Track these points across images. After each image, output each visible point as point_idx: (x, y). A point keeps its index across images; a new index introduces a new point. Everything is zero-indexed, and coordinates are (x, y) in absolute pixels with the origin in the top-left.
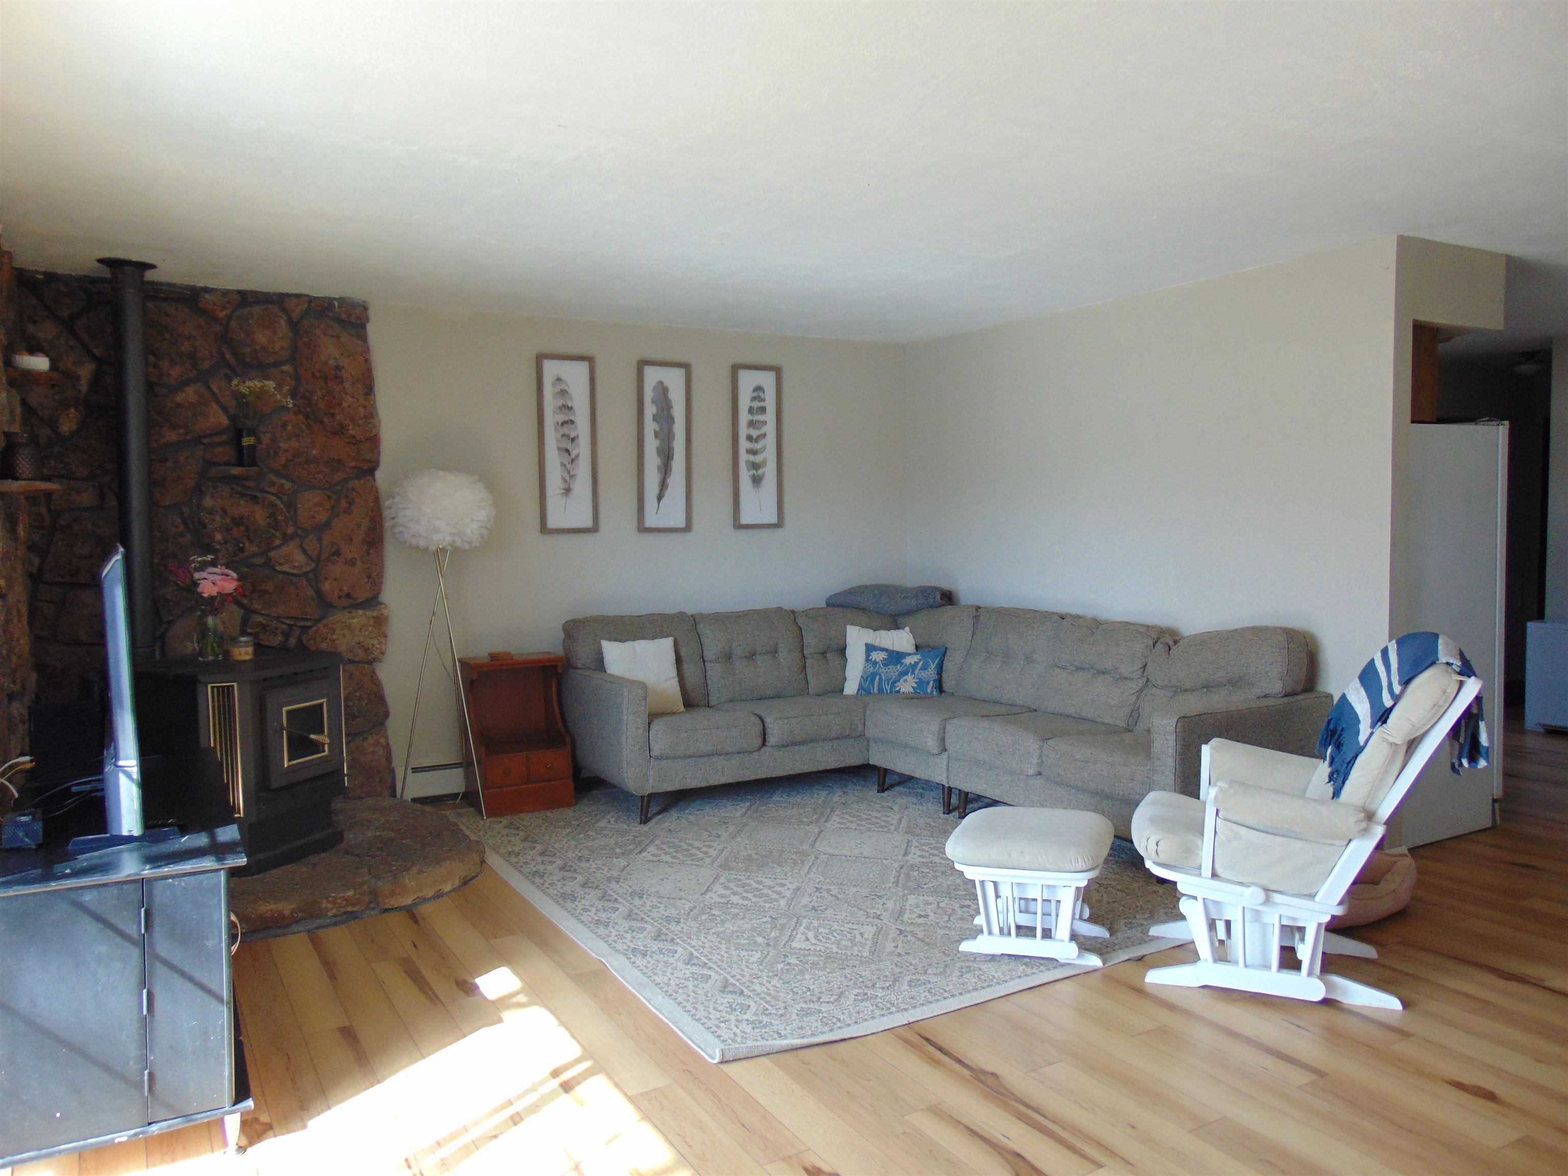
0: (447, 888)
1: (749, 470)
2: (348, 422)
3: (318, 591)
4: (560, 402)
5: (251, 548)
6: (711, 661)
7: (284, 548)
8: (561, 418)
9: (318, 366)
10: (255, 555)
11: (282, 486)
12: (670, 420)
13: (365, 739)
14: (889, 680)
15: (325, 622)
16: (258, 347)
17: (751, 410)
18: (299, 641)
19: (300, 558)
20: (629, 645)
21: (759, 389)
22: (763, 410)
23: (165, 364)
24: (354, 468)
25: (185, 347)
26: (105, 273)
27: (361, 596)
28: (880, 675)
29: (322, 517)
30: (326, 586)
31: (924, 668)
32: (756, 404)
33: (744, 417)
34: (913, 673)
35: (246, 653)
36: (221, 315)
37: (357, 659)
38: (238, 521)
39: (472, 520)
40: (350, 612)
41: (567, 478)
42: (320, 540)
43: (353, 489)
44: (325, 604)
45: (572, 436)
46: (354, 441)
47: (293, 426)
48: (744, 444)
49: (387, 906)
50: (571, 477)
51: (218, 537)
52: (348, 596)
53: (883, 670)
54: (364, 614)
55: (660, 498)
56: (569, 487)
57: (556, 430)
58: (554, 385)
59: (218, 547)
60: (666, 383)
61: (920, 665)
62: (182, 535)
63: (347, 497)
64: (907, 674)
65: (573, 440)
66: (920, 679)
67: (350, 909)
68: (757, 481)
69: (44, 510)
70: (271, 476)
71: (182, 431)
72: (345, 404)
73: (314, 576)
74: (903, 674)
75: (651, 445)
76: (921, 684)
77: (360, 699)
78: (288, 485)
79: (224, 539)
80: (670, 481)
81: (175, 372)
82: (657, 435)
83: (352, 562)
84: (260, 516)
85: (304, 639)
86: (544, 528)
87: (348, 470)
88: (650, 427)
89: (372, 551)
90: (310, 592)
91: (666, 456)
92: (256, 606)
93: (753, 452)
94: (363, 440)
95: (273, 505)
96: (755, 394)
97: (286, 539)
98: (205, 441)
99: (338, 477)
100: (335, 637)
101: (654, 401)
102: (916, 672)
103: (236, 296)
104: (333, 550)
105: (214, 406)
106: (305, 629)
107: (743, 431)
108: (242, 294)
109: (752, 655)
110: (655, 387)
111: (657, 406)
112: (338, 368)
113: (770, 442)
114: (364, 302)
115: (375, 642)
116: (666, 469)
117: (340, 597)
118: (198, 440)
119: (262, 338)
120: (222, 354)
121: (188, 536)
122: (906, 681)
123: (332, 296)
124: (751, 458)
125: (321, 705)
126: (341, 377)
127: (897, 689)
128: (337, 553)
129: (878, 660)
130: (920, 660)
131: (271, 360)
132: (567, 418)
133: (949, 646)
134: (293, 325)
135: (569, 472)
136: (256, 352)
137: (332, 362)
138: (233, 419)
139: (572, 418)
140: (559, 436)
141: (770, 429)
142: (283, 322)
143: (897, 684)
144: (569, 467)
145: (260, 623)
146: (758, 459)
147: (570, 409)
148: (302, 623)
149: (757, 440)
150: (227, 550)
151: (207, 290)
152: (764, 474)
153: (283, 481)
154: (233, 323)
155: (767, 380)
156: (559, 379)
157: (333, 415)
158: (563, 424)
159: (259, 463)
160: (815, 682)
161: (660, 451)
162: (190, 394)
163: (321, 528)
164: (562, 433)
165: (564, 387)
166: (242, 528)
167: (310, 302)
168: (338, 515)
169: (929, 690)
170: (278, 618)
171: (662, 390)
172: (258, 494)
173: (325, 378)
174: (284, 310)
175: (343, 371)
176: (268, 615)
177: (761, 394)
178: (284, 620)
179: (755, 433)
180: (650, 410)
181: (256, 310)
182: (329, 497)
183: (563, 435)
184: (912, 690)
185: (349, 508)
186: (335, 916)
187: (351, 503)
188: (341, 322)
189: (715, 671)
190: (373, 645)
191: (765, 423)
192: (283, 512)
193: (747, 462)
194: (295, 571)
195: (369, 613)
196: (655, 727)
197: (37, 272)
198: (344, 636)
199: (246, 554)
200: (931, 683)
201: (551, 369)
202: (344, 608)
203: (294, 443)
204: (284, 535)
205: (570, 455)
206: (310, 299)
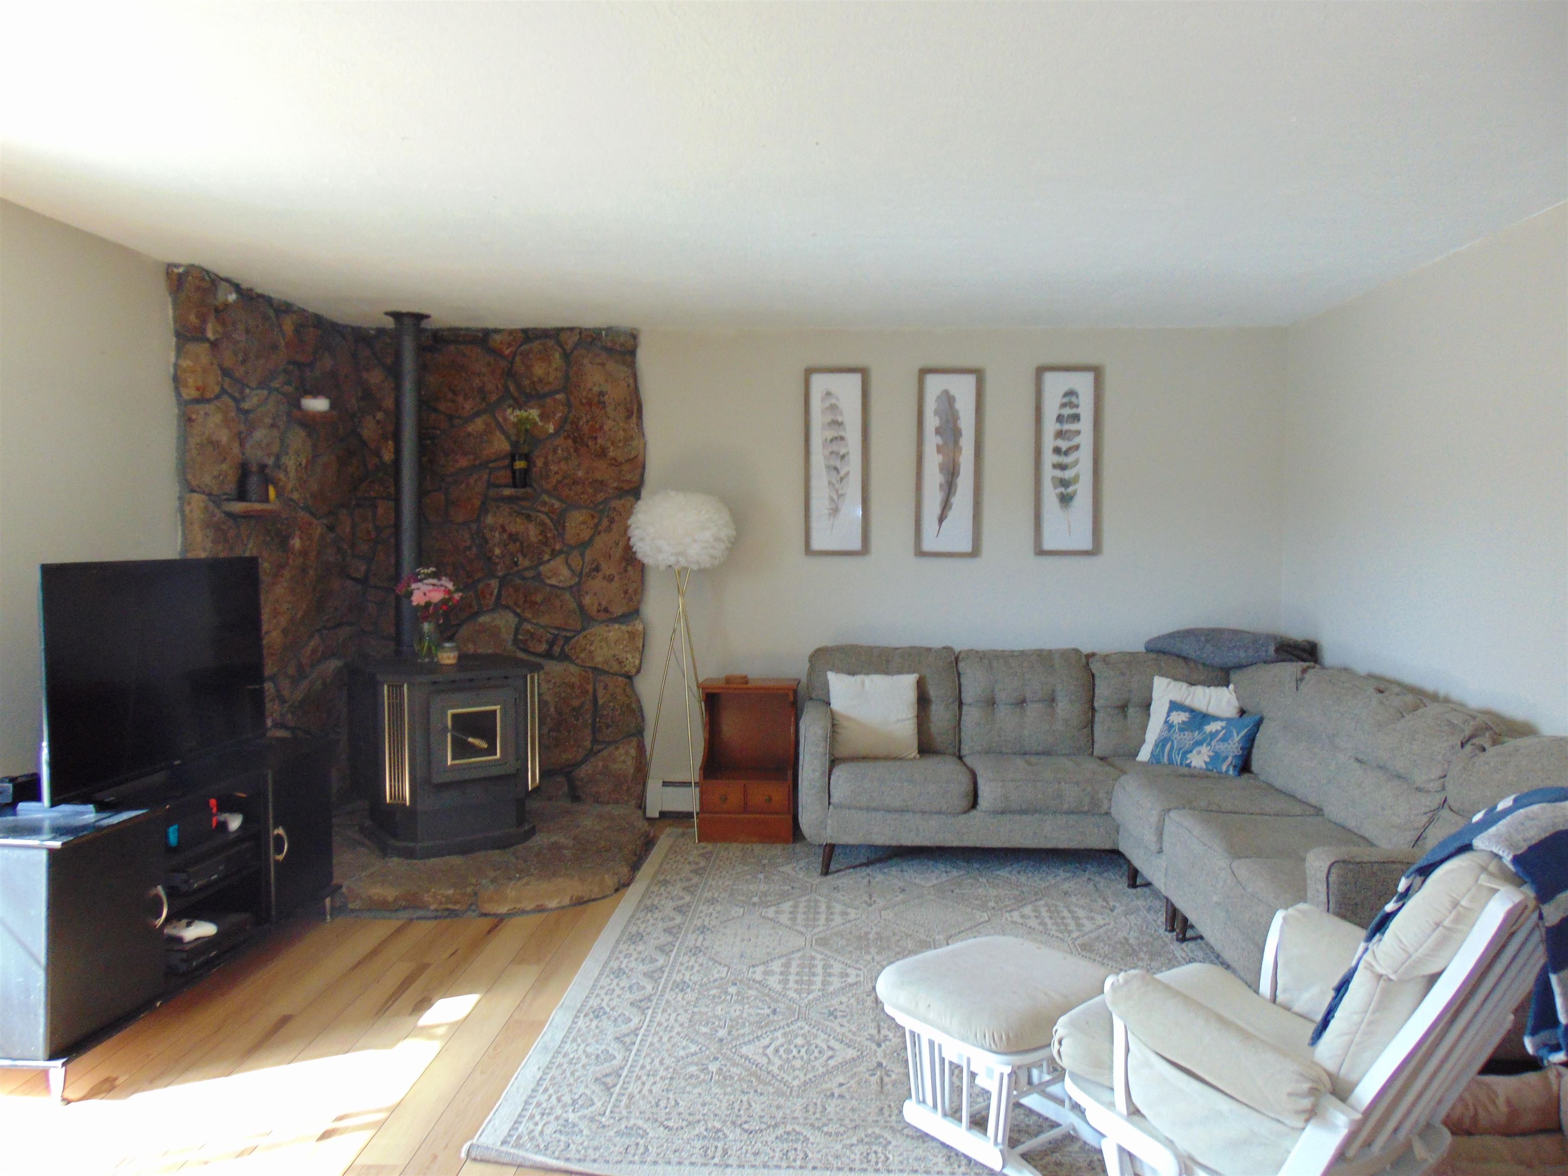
0: (553, 904)
1: (1055, 488)
2: (609, 444)
3: (581, 607)
4: (829, 418)
5: (524, 562)
6: (970, 705)
7: (552, 562)
8: (830, 434)
9: (584, 394)
10: (526, 569)
11: (553, 505)
12: (956, 434)
13: (617, 748)
14: (1180, 749)
15: (585, 633)
16: (535, 379)
17: (1060, 419)
18: (562, 649)
19: (565, 572)
20: (859, 678)
21: (1071, 393)
22: (1076, 418)
23: (460, 399)
24: (616, 488)
25: (477, 382)
26: (390, 323)
27: (617, 611)
28: (1173, 742)
29: (586, 534)
30: (587, 600)
31: (1224, 740)
32: (1067, 411)
33: (1050, 426)
34: (1209, 744)
35: (449, 658)
36: (507, 352)
37: (612, 671)
38: (513, 538)
39: (695, 541)
40: (607, 626)
41: (835, 497)
42: (582, 555)
43: (615, 509)
44: (587, 618)
45: (842, 453)
46: (615, 463)
47: (562, 450)
48: (1049, 458)
49: (485, 911)
50: (840, 496)
51: (497, 551)
52: (606, 610)
53: (1177, 736)
54: (620, 628)
55: (941, 520)
56: (837, 508)
57: (824, 447)
58: (823, 400)
59: (497, 560)
60: (952, 392)
61: (1221, 734)
62: (469, 548)
63: (608, 516)
64: (1202, 744)
65: (843, 457)
66: (1216, 753)
67: (450, 906)
68: (1065, 500)
69: (371, 526)
70: (545, 498)
71: (472, 457)
72: (606, 428)
73: (577, 590)
74: (1199, 743)
75: (933, 461)
76: (1216, 758)
77: (614, 709)
78: (557, 504)
79: (501, 553)
80: (956, 500)
81: (468, 406)
82: (939, 449)
83: (610, 579)
84: (533, 533)
85: (566, 649)
86: (809, 551)
87: (610, 491)
88: (932, 441)
89: (629, 568)
90: (574, 605)
91: (951, 474)
92: (528, 615)
93: (1062, 467)
94: (623, 461)
95: (543, 524)
96: (1066, 400)
97: (554, 554)
98: (491, 465)
99: (601, 496)
100: (593, 648)
101: (936, 413)
102: (1213, 743)
103: (520, 335)
104: (594, 566)
105: (498, 433)
106: (567, 640)
107: (1049, 442)
108: (525, 331)
109: (1021, 703)
110: (938, 397)
111: (941, 419)
112: (602, 394)
113: (1085, 456)
114: (632, 329)
115: (629, 656)
116: (949, 487)
117: (599, 611)
118: (484, 465)
119: (539, 370)
120: (507, 389)
121: (474, 549)
122: (1199, 753)
123: (601, 327)
124: (1059, 474)
125: (495, 711)
126: (604, 403)
127: (1188, 762)
128: (597, 569)
129: (1175, 723)
130: (1223, 728)
131: (547, 389)
132: (836, 435)
133: (1265, 714)
134: (566, 356)
135: (837, 491)
136: (533, 383)
137: (596, 389)
138: (515, 445)
139: (842, 434)
140: (827, 453)
141: (1085, 440)
142: (557, 355)
143: (1188, 756)
144: (837, 486)
145: (528, 631)
146: (1068, 474)
147: (840, 424)
148: (565, 633)
149: (1066, 453)
150: (504, 562)
151: (496, 331)
152: (1075, 492)
153: (554, 501)
154: (518, 359)
155: (1083, 383)
156: (829, 394)
157: (596, 438)
158: (832, 441)
159: (534, 484)
160: (1103, 742)
161: (942, 468)
162: (479, 424)
163: (585, 545)
164: (830, 450)
165: (833, 401)
166: (518, 544)
167: (580, 333)
168: (599, 533)
169: (1224, 768)
170: (545, 627)
171: (948, 399)
172: (531, 513)
173: (590, 404)
174: (561, 345)
175: (607, 396)
176: (537, 624)
177: (1074, 399)
178: (550, 630)
179: (1064, 445)
180: (932, 422)
181: (536, 345)
182: (593, 517)
183: (832, 453)
184: (1204, 766)
185: (609, 527)
186: (437, 910)
187: (612, 521)
188: (610, 351)
189: (972, 716)
190: (627, 659)
191: (1078, 433)
192: (551, 529)
193: (1053, 478)
194: (561, 585)
195: (624, 627)
196: (837, 772)
197: (371, 328)
198: (601, 648)
199: (520, 567)
200: (1230, 759)
201: (819, 383)
202: (603, 622)
203: (563, 466)
204: (553, 550)
205: (838, 472)
206: (581, 331)
